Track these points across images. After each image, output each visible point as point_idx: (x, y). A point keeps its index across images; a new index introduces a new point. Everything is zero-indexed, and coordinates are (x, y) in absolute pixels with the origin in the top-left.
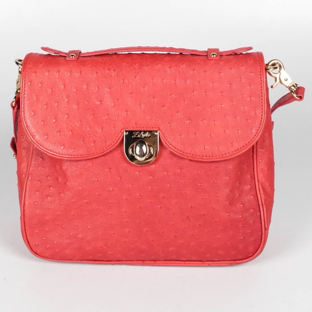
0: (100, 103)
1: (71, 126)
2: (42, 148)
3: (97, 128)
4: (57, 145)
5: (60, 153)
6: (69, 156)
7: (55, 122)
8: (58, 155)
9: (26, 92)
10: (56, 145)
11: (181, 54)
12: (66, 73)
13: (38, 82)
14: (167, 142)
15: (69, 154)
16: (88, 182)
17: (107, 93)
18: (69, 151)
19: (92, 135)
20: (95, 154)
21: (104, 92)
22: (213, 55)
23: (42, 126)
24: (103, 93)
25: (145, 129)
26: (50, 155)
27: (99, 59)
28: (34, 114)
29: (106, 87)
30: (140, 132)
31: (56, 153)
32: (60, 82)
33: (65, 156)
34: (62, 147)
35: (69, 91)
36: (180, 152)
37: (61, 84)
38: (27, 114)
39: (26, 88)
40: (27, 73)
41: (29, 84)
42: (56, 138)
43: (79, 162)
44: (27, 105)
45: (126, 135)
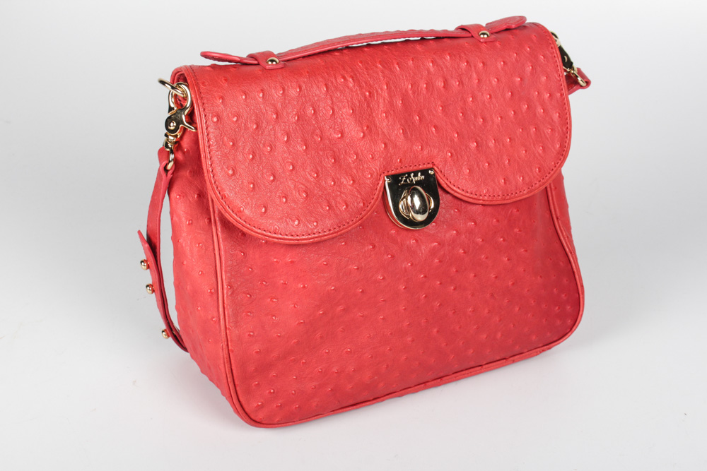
0: (340, 136)
1: (302, 184)
2: (259, 231)
3: (343, 180)
4: (286, 220)
5: (293, 234)
6: (310, 237)
7: (273, 180)
8: (290, 237)
9: (211, 136)
10: (284, 220)
11: (423, 39)
12: (274, 91)
13: (230, 115)
14: (449, 184)
15: (310, 232)
16: (341, 274)
17: (348, 117)
18: (308, 227)
19: (339, 193)
20: (351, 223)
21: (342, 115)
22: (484, 34)
23: (252, 191)
24: (341, 119)
25: (415, 168)
26: (276, 240)
27: (319, 61)
28: (234, 174)
29: (344, 107)
30: (409, 174)
31: (287, 235)
32: (267, 108)
33: (304, 237)
34: (296, 223)
35: (285, 122)
36: (471, 196)
37: (270, 113)
38: (220, 175)
39: (209, 129)
40: (205, 101)
41: (215, 119)
42: (281, 209)
43: (321, 244)
44: (216, 159)
45: (389, 184)
